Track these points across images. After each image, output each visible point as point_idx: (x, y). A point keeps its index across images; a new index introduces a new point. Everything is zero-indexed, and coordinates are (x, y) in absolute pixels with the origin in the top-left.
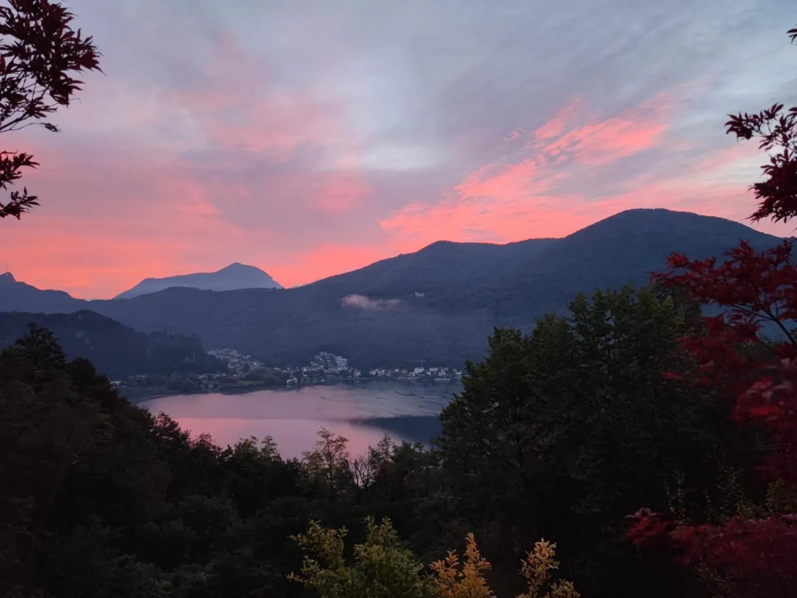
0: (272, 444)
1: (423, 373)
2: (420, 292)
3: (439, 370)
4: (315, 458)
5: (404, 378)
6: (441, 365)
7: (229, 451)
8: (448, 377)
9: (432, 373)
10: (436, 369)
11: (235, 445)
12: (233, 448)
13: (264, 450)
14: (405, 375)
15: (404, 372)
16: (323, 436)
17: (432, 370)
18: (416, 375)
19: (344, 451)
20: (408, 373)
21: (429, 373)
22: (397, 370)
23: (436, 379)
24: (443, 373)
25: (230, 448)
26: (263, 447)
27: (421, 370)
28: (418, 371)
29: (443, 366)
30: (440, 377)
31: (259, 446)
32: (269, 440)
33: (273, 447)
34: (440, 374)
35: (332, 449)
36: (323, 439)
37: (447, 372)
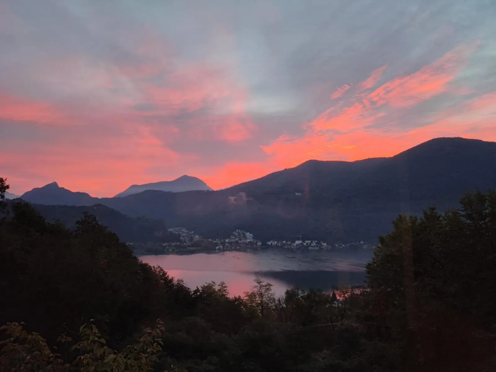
0: (225, 287)
1: (301, 244)
2: (298, 192)
3: (312, 242)
4: (252, 296)
5: (289, 247)
6: (312, 239)
7: (197, 290)
8: (317, 247)
9: (307, 244)
10: (310, 241)
11: (201, 287)
12: (200, 289)
13: (219, 290)
14: (290, 245)
15: (289, 243)
16: (258, 283)
17: (307, 242)
18: (297, 245)
19: (271, 292)
20: (292, 244)
21: (305, 244)
22: (284, 242)
23: (310, 248)
24: (314, 244)
25: (198, 289)
26: (219, 289)
27: (300, 242)
28: (298, 242)
29: (314, 239)
30: (312, 247)
31: (217, 288)
32: (223, 284)
33: (225, 289)
34: (312, 245)
35: (263, 291)
36: (257, 284)
37: (316, 243)
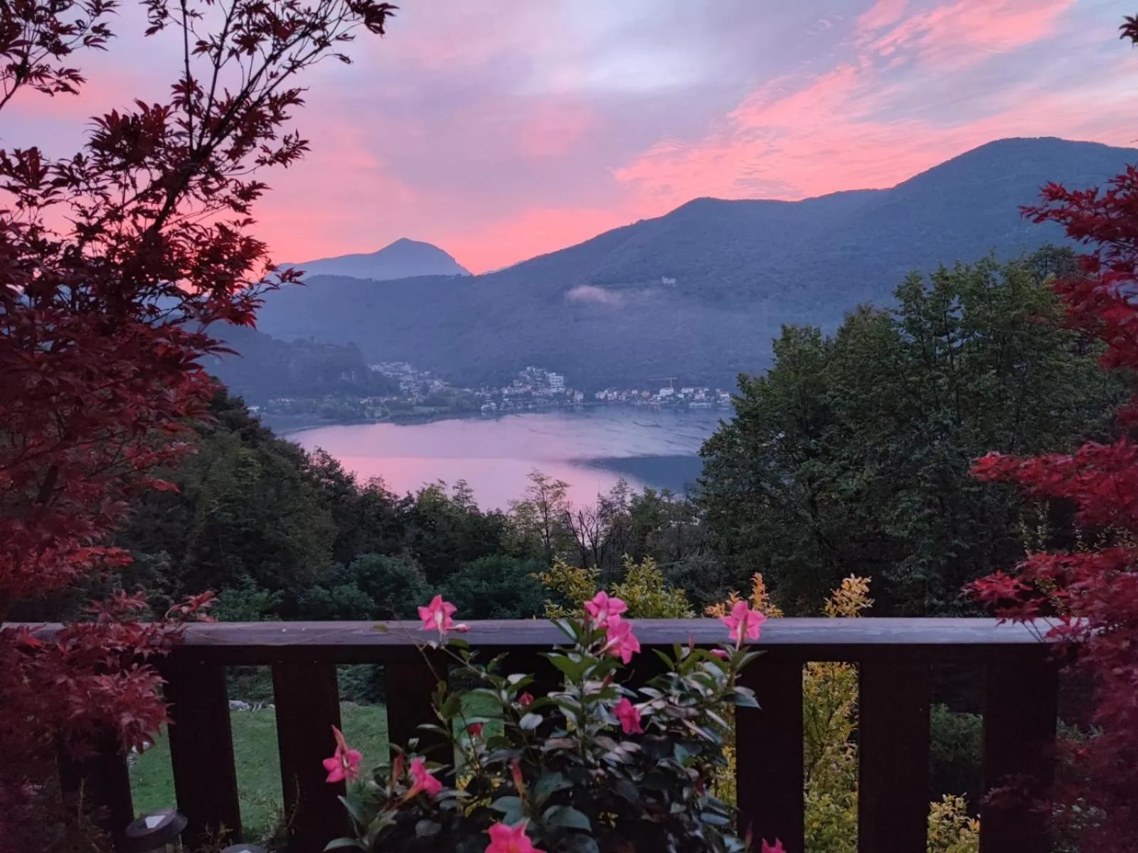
0: (467, 491)
1: (673, 395)
2: (670, 277)
3: (696, 392)
5: (645, 403)
6: (699, 384)
7: (410, 499)
8: (709, 401)
9: (686, 395)
10: (692, 390)
11: (418, 492)
12: (415, 496)
14: (646, 399)
15: (646, 394)
16: (536, 480)
17: (685, 391)
18: (663, 399)
20: (651, 396)
21: (681, 396)
22: (635, 392)
23: (691, 404)
24: (701, 395)
25: (410, 496)
26: (455, 494)
27: (670, 391)
28: (664, 392)
29: (702, 385)
30: (698, 401)
31: (450, 493)
32: (462, 485)
34: (697, 397)
37: (707, 393)
